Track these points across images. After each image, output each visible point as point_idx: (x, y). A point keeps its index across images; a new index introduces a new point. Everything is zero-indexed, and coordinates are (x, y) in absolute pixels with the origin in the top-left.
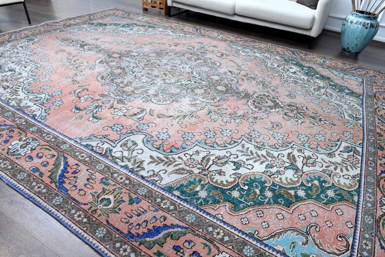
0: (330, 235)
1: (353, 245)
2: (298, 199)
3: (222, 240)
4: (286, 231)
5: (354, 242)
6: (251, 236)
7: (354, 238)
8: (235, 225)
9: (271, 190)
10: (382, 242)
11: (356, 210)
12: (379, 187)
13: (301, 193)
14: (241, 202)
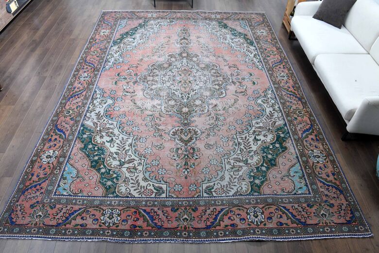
0: (81, 186)
1: (78, 196)
2: (99, 170)
3: (64, 150)
4: (76, 169)
5: (80, 196)
6: (69, 158)
7: (82, 196)
8: (73, 152)
9: (99, 159)
10: (83, 209)
11: (101, 196)
12: (127, 208)
13: (103, 170)
14: (86, 150)
